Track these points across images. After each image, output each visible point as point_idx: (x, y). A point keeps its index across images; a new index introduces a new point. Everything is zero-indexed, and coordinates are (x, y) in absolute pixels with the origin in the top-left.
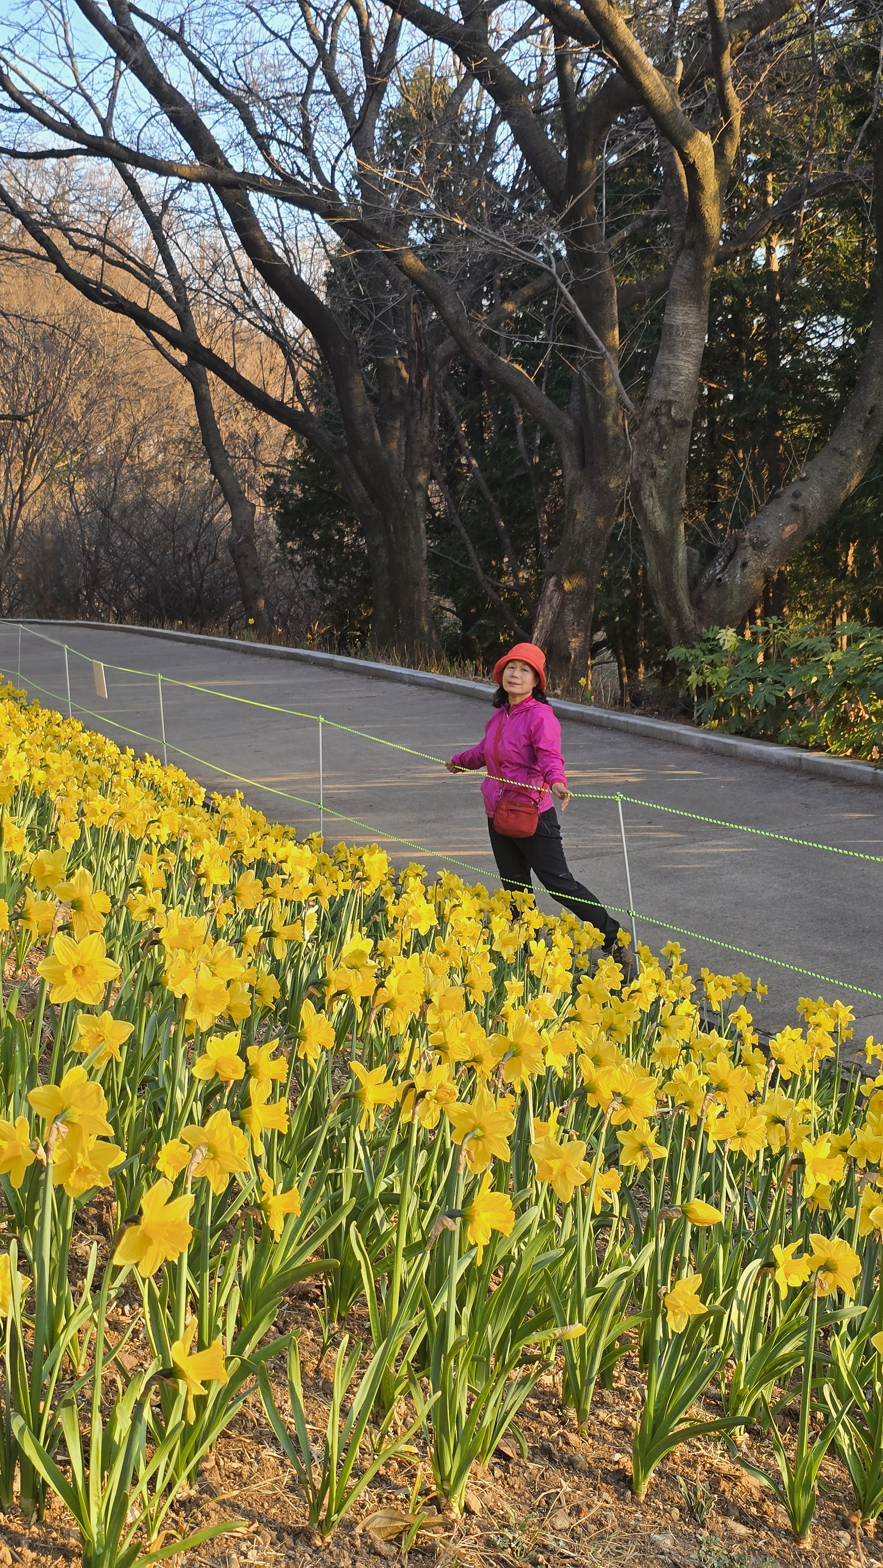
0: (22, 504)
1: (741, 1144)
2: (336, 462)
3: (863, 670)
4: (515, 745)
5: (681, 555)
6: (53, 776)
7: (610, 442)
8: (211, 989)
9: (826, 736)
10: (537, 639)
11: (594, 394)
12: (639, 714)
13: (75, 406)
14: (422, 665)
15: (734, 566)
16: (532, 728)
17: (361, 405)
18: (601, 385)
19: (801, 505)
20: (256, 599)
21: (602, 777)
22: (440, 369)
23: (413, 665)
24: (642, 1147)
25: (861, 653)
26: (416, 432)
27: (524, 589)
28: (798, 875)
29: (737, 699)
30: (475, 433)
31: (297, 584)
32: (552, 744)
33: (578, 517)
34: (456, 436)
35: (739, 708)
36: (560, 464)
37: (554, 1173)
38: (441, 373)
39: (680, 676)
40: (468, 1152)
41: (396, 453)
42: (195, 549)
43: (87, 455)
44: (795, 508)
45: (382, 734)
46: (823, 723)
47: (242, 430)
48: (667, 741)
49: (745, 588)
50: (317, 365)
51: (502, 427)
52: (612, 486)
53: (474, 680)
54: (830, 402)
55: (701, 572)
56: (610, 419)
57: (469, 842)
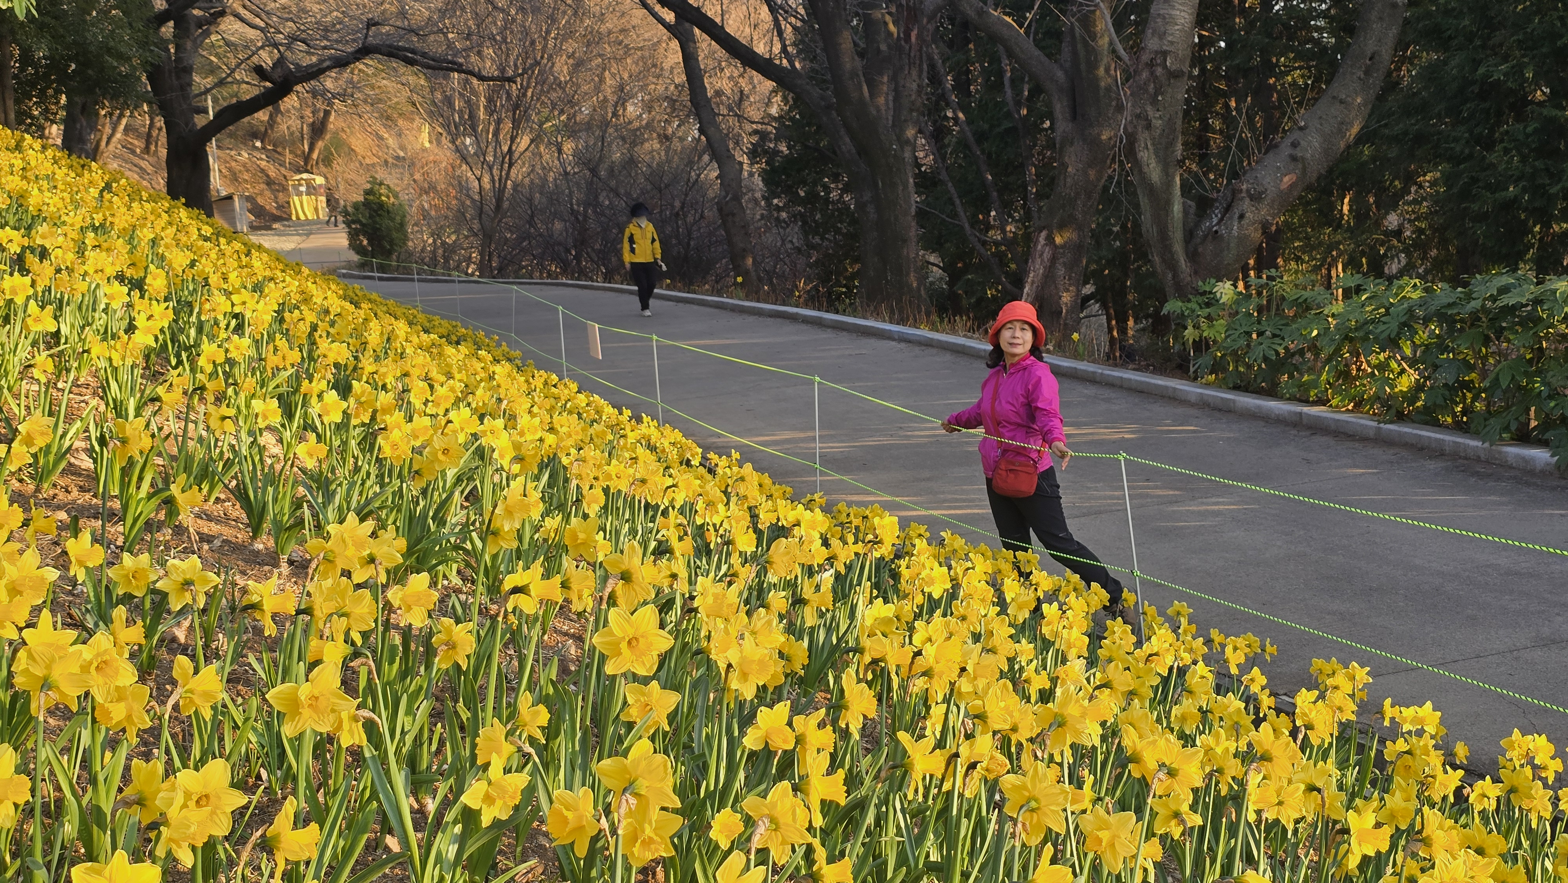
0: (511, 165)
1: (1278, 813)
2: (825, 119)
3: (1366, 322)
4: (1012, 405)
5: (1177, 208)
6: (562, 440)
7: (1102, 93)
8: (756, 658)
9: (1327, 390)
10: (1028, 295)
11: (1086, 44)
12: (1134, 369)
13: (562, 68)
14: (911, 321)
15: (1231, 218)
16: (1030, 387)
17: (850, 62)
18: (1093, 37)
19: (1299, 155)
20: (744, 258)
21: (1097, 434)
22: (928, 22)
23: (902, 321)
24: (1177, 815)
25: (1363, 305)
26: (904, 87)
27: (1011, 243)
28: (1302, 532)
29: (1234, 353)
30: (962, 86)
31: (783, 241)
32: (1050, 403)
33: (1070, 169)
34: (943, 89)
35: (1237, 362)
36: (1050, 116)
37: (1104, 844)
38: (929, 26)
39: (1175, 330)
40: (1024, 825)
41: (883, 108)
42: (682, 208)
43: (574, 115)
44: (1294, 158)
45: (874, 393)
46: (1324, 377)
47: (725, 85)
48: (1163, 397)
49: (1242, 239)
50: (803, 20)
51: (989, 79)
52: (1104, 137)
53: (965, 336)
54: (1324, 49)
55: (1197, 225)
56: (1101, 71)
57: (964, 501)
